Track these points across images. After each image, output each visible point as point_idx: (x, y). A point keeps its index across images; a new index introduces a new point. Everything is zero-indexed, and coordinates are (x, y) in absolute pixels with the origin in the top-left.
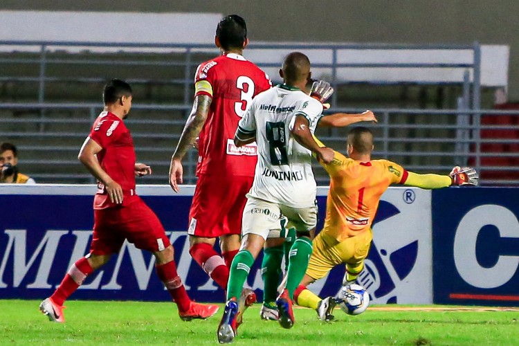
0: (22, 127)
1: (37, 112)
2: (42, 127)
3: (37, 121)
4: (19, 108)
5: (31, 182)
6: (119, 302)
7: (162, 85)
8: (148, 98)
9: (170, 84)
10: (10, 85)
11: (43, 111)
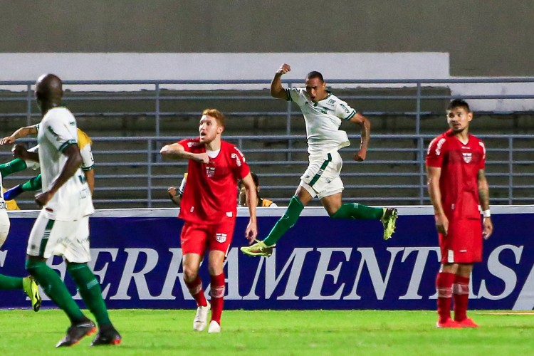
0: (272, 156)
1: (285, 143)
2: (290, 155)
3: (285, 150)
4: (270, 139)
5: (274, 206)
6: (359, 311)
7: (395, 116)
8: (383, 129)
9: (403, 115)
10: (261, 119)
11: (290, 141)
